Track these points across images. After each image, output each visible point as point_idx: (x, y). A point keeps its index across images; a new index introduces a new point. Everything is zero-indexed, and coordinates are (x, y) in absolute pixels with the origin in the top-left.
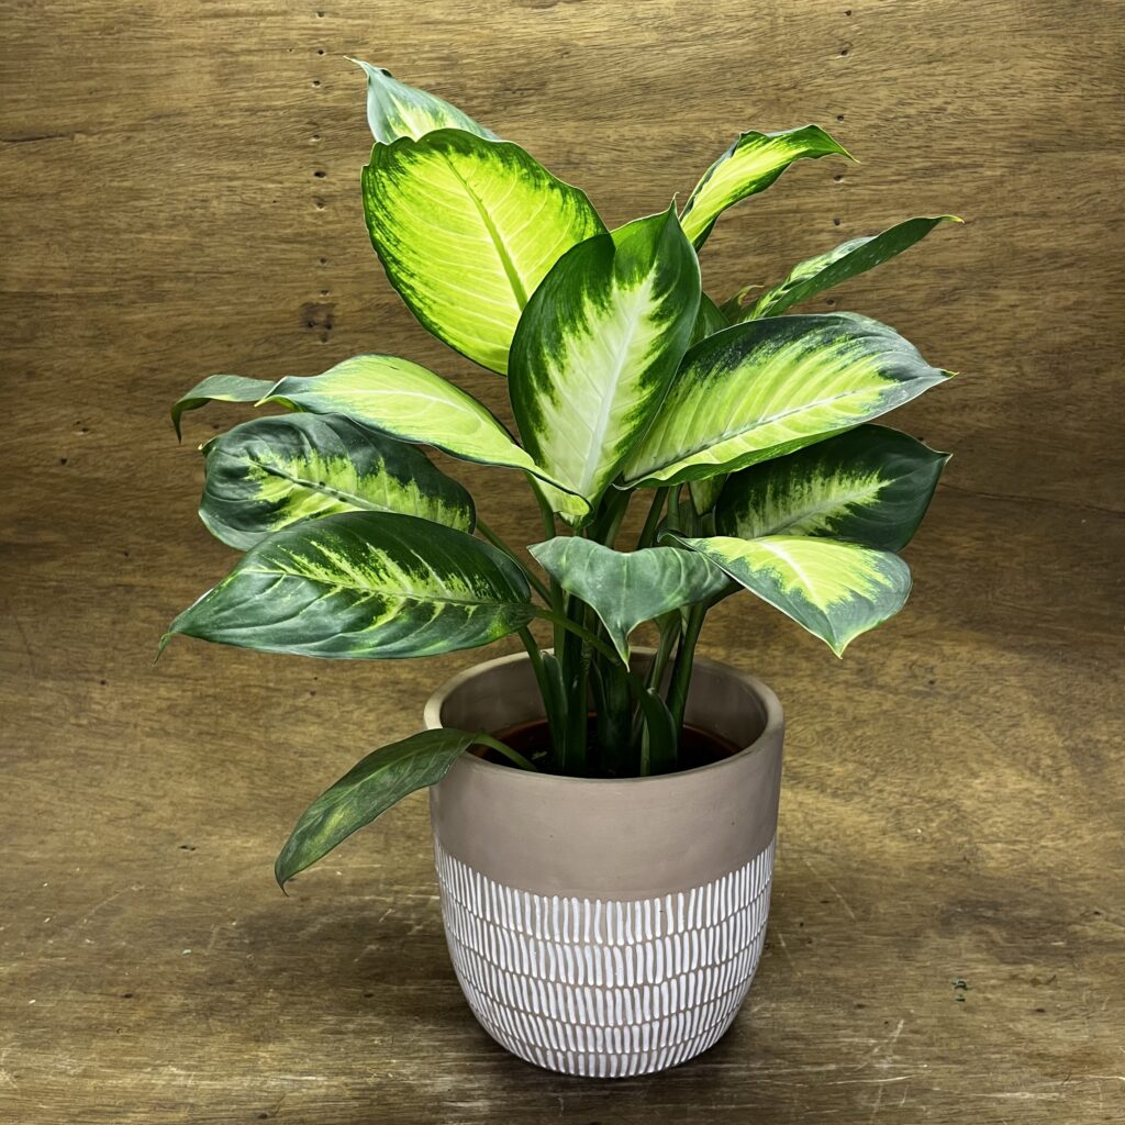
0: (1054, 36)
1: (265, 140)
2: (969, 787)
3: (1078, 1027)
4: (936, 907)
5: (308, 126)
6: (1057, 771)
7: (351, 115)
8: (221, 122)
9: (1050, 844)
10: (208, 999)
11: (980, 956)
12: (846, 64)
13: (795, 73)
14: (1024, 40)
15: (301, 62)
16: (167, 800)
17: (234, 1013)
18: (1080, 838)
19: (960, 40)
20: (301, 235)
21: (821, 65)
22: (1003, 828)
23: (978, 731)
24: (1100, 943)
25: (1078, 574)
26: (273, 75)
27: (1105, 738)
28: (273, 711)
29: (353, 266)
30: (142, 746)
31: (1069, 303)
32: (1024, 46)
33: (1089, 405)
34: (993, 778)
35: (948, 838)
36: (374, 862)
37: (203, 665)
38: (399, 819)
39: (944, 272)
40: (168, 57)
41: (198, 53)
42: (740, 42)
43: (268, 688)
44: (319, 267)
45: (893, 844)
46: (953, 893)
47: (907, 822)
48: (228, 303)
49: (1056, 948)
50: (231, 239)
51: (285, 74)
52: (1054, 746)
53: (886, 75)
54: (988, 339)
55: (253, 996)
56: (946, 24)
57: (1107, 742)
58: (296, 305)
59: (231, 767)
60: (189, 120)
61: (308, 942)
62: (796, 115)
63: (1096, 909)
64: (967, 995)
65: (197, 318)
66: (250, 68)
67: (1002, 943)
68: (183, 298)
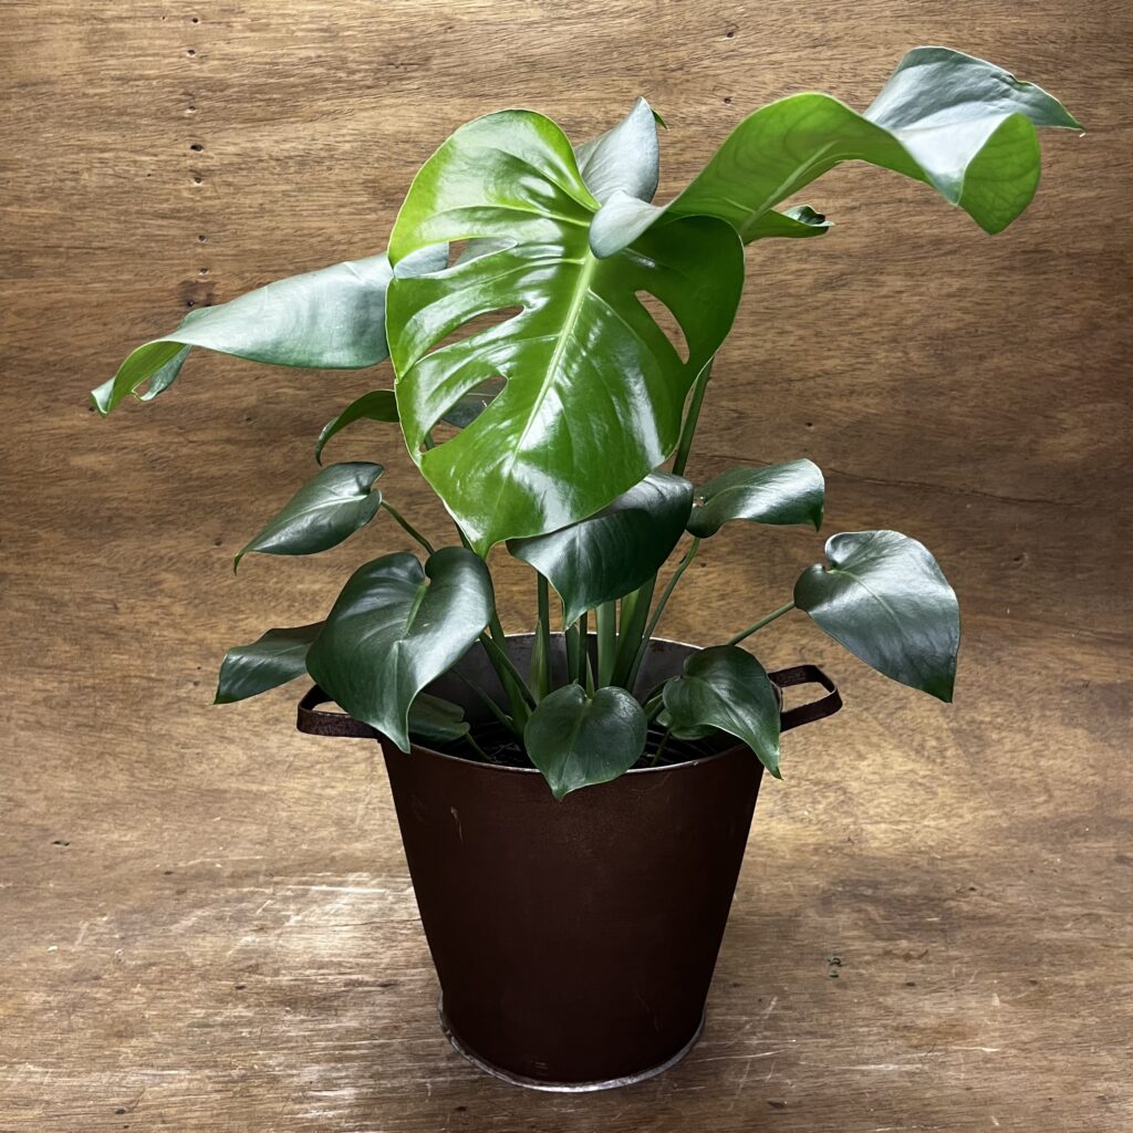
0: (936, 22)
1: (138, 110)
2: (857, 769)
3: (946, 999)
4: (817, 887)
5: (183, 97)
6: (942, 752)
7: (228, 86)
8: (91, 91)
9: (932, 823)
10: (72, 996)
11: (856, 933)
12: (732, 47)
13: (681, 54)
14: (907, 26)
15: (174, 30)
16: (41, 795)
17: (97, 1009)
18: (961, 817)
19: (845, 24)
20: (178, 211)
21: (707, 47)
22: (887, 808)
23: (865, 714)
24: (973, 918)
25: (964, 558)
26: (145, 42)
27: (988, 719)
28: (155, 702)
29: (234, 243)
30: (16, 739)
31: (953, 289)
32: (907, 32)
33: (973, 391)
34: (879, 760)
35: (834, 819)
36: (256, 854)
37: (82, 655)
38: (283, 810)
39: (831, 257)
40: (36, 24)
41: (66, 19)
42: (626, 21)
43: (150, 679)
44: (196, 245)
45: (780, 826)
46: (835, 873)
47: (795, 804)
48: (103, 280)
49: (931, 924)
50: (104, 214)
51: (158, 42)
52: (939, 728)
53: (774, 58)
54: (875, 324)
55: (120, 992)
56: (831, 8)
57: (990, 723)
58: (173, 283)
59: (110, 760)
60: (58, 89)
61: (182, 935)
62: (683, 97)
63: (972, 885)
64: (842, 971)
65: (69, 295)
66: (121, 36)
67: (879, 920)
68: (54, 275)
